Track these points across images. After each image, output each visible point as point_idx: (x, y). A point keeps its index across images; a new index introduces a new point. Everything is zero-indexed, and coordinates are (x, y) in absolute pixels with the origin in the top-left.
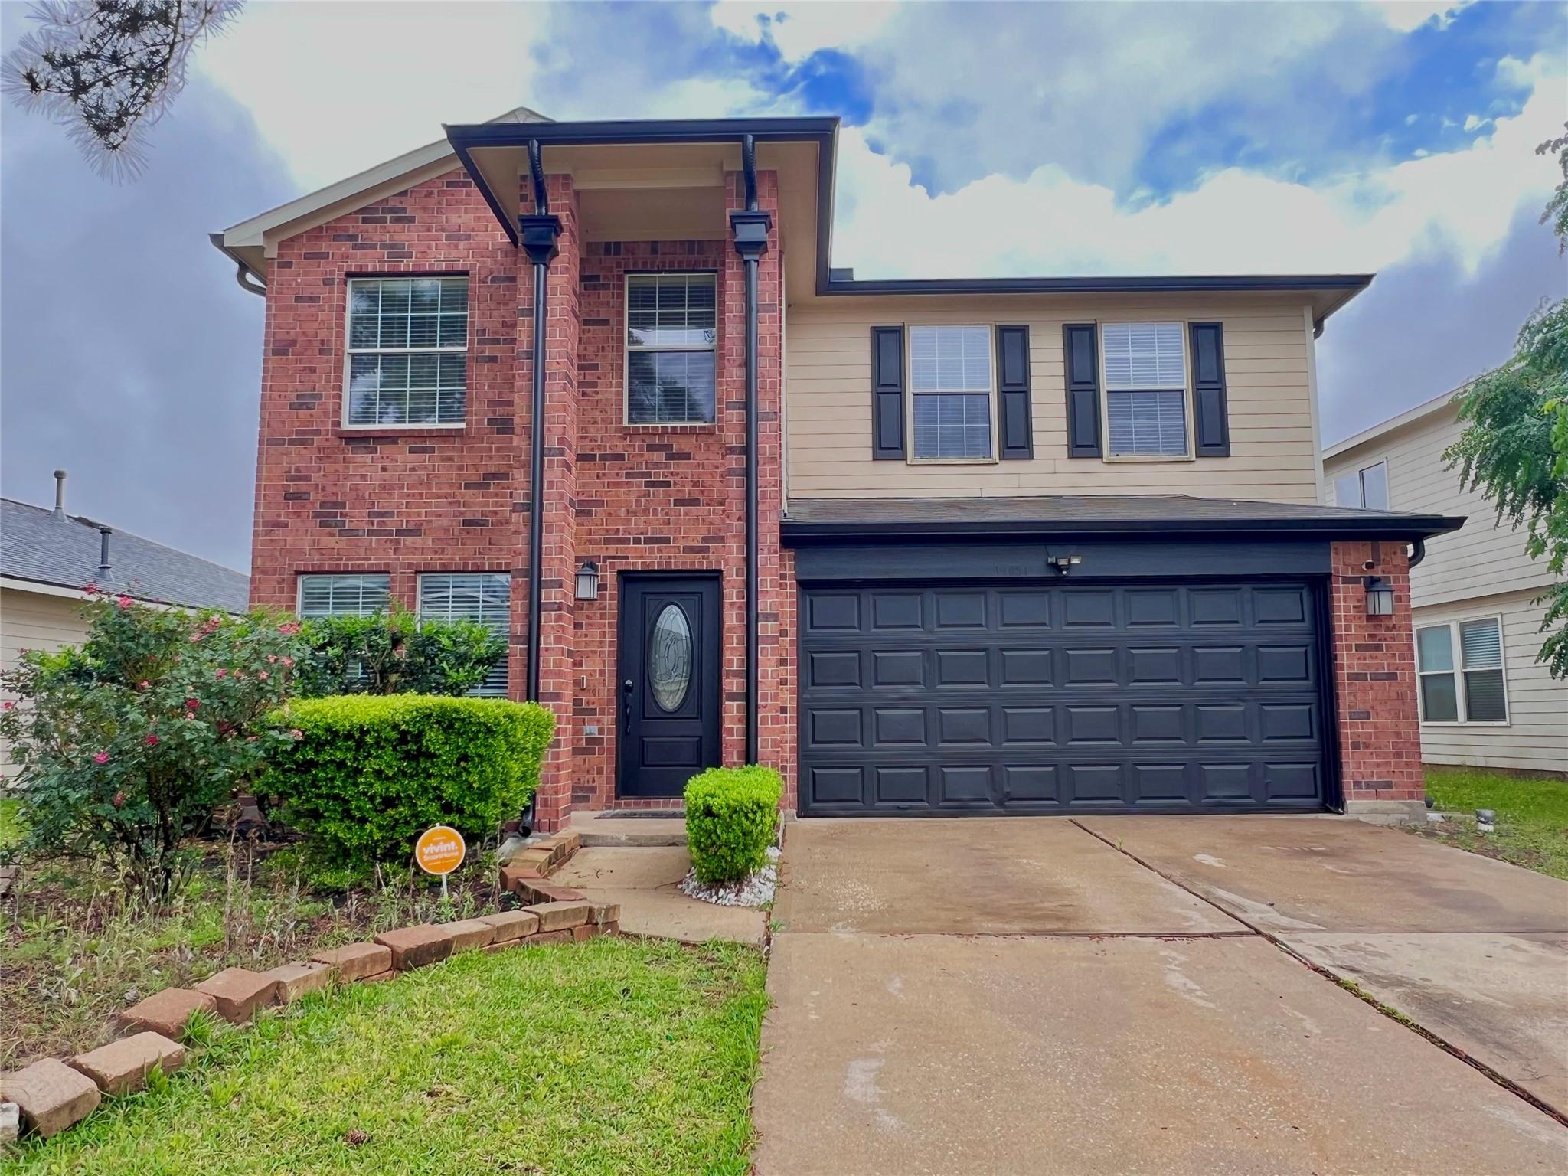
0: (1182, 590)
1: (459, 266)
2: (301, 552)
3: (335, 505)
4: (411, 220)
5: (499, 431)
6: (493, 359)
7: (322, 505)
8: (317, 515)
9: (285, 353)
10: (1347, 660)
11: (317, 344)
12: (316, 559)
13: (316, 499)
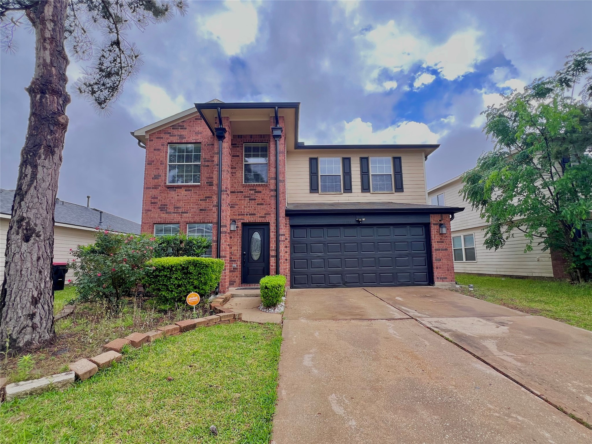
0: (392, 227)
1: (198, 141)
2: (155, 218)
3: (164, 205)
4: (186, 129)
5: (209, 185)
6: (208, 166)
7: (161, 205)
8: (160, 208)
9: (151, 164)
10: (435, 245)
11: (160, 162)
12: (159, 220)
13: (159, 204)
